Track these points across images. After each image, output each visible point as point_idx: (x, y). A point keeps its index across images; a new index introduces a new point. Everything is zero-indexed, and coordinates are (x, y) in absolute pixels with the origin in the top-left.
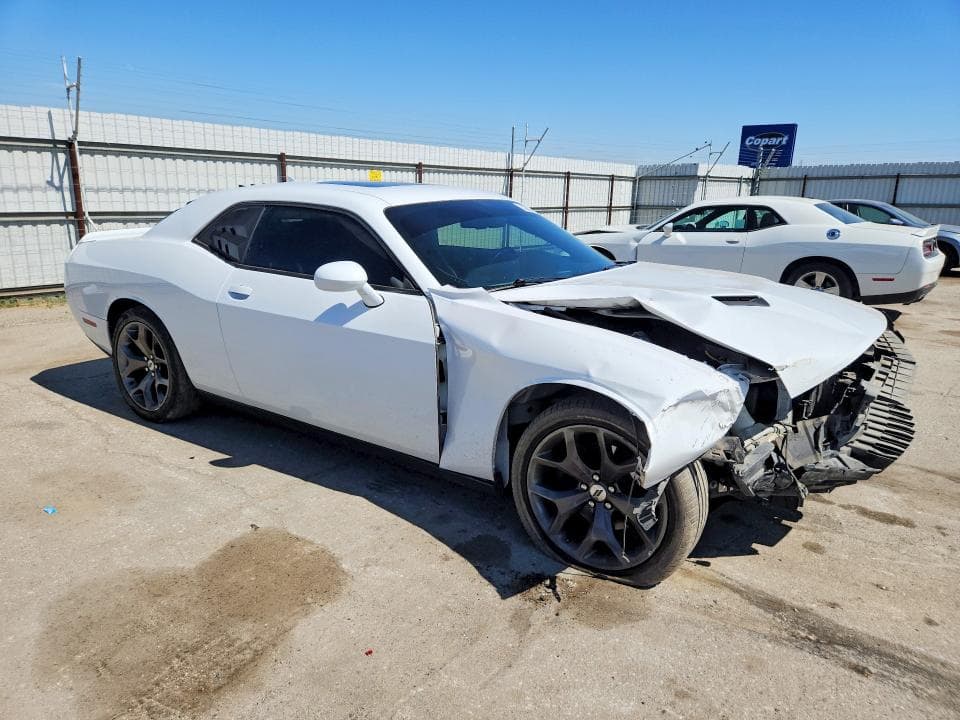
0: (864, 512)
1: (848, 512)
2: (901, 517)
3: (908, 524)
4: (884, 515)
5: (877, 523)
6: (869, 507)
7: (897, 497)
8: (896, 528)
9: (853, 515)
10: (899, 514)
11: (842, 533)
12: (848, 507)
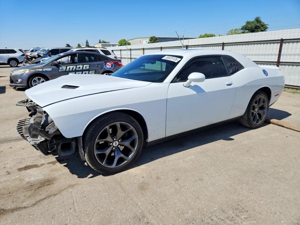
0: (36, 166)
1: (41, 163)
2: (23, 171)
3: (20, 170)
4: (29, 169)
5: (30, 164)
6: (35, 169)
7: (27, 180)
8: (24, 166)
9: (39, 163)
10: (24, 171)
11: (39, 156)
12: (42, 165)
